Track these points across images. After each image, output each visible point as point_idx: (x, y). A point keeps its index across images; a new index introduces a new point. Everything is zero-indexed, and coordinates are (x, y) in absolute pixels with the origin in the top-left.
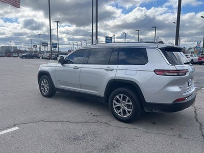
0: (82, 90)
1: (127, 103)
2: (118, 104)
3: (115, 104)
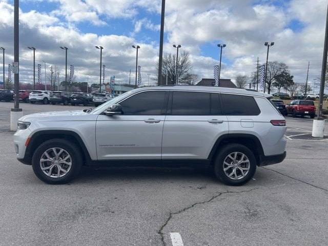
1: (243, 162)
2: (230, 166)
3: (226, 166)
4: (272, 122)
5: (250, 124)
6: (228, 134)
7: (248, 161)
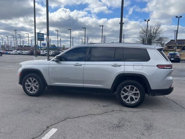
0: (84, 85)
1: (135, 92)
2: (126, 94)
3: (123, 94)
4: (158, 66)
5: (141, 67)
6: (124, 74)
7: (138, 92)
